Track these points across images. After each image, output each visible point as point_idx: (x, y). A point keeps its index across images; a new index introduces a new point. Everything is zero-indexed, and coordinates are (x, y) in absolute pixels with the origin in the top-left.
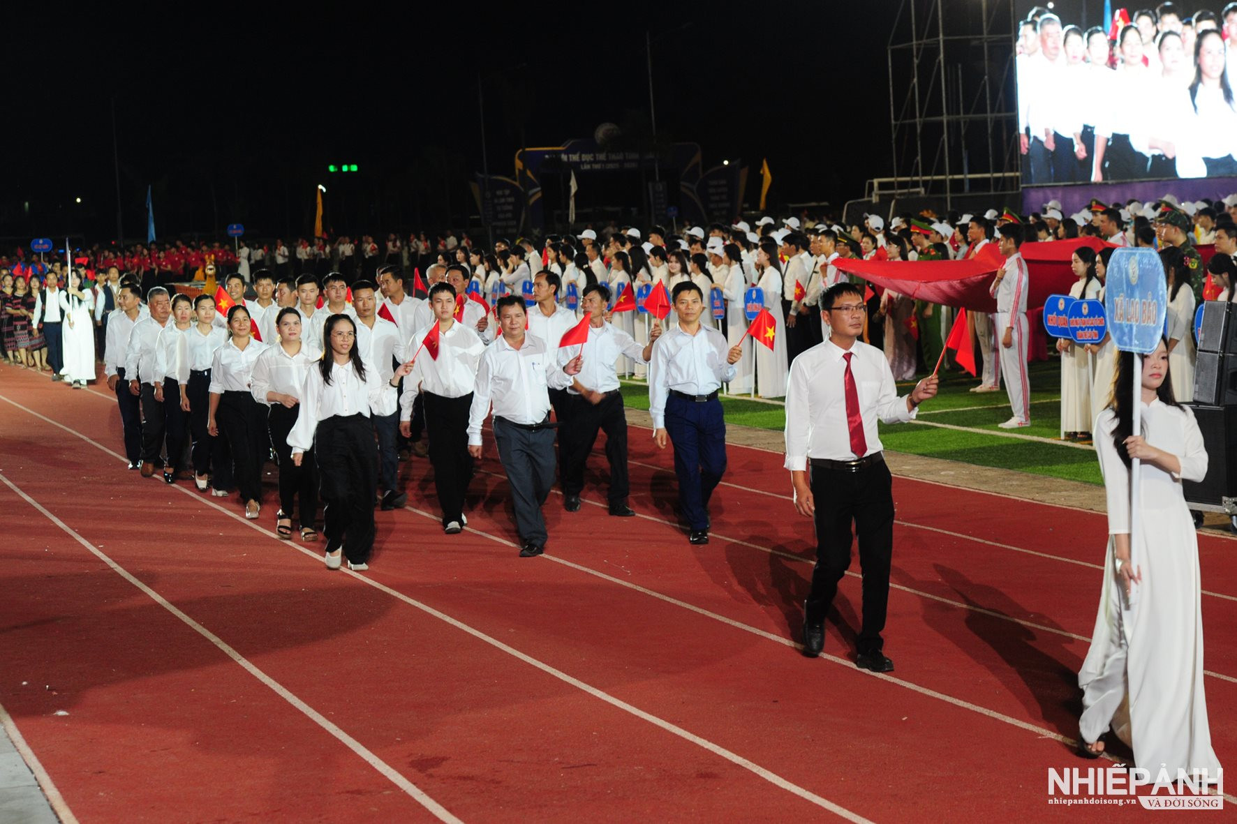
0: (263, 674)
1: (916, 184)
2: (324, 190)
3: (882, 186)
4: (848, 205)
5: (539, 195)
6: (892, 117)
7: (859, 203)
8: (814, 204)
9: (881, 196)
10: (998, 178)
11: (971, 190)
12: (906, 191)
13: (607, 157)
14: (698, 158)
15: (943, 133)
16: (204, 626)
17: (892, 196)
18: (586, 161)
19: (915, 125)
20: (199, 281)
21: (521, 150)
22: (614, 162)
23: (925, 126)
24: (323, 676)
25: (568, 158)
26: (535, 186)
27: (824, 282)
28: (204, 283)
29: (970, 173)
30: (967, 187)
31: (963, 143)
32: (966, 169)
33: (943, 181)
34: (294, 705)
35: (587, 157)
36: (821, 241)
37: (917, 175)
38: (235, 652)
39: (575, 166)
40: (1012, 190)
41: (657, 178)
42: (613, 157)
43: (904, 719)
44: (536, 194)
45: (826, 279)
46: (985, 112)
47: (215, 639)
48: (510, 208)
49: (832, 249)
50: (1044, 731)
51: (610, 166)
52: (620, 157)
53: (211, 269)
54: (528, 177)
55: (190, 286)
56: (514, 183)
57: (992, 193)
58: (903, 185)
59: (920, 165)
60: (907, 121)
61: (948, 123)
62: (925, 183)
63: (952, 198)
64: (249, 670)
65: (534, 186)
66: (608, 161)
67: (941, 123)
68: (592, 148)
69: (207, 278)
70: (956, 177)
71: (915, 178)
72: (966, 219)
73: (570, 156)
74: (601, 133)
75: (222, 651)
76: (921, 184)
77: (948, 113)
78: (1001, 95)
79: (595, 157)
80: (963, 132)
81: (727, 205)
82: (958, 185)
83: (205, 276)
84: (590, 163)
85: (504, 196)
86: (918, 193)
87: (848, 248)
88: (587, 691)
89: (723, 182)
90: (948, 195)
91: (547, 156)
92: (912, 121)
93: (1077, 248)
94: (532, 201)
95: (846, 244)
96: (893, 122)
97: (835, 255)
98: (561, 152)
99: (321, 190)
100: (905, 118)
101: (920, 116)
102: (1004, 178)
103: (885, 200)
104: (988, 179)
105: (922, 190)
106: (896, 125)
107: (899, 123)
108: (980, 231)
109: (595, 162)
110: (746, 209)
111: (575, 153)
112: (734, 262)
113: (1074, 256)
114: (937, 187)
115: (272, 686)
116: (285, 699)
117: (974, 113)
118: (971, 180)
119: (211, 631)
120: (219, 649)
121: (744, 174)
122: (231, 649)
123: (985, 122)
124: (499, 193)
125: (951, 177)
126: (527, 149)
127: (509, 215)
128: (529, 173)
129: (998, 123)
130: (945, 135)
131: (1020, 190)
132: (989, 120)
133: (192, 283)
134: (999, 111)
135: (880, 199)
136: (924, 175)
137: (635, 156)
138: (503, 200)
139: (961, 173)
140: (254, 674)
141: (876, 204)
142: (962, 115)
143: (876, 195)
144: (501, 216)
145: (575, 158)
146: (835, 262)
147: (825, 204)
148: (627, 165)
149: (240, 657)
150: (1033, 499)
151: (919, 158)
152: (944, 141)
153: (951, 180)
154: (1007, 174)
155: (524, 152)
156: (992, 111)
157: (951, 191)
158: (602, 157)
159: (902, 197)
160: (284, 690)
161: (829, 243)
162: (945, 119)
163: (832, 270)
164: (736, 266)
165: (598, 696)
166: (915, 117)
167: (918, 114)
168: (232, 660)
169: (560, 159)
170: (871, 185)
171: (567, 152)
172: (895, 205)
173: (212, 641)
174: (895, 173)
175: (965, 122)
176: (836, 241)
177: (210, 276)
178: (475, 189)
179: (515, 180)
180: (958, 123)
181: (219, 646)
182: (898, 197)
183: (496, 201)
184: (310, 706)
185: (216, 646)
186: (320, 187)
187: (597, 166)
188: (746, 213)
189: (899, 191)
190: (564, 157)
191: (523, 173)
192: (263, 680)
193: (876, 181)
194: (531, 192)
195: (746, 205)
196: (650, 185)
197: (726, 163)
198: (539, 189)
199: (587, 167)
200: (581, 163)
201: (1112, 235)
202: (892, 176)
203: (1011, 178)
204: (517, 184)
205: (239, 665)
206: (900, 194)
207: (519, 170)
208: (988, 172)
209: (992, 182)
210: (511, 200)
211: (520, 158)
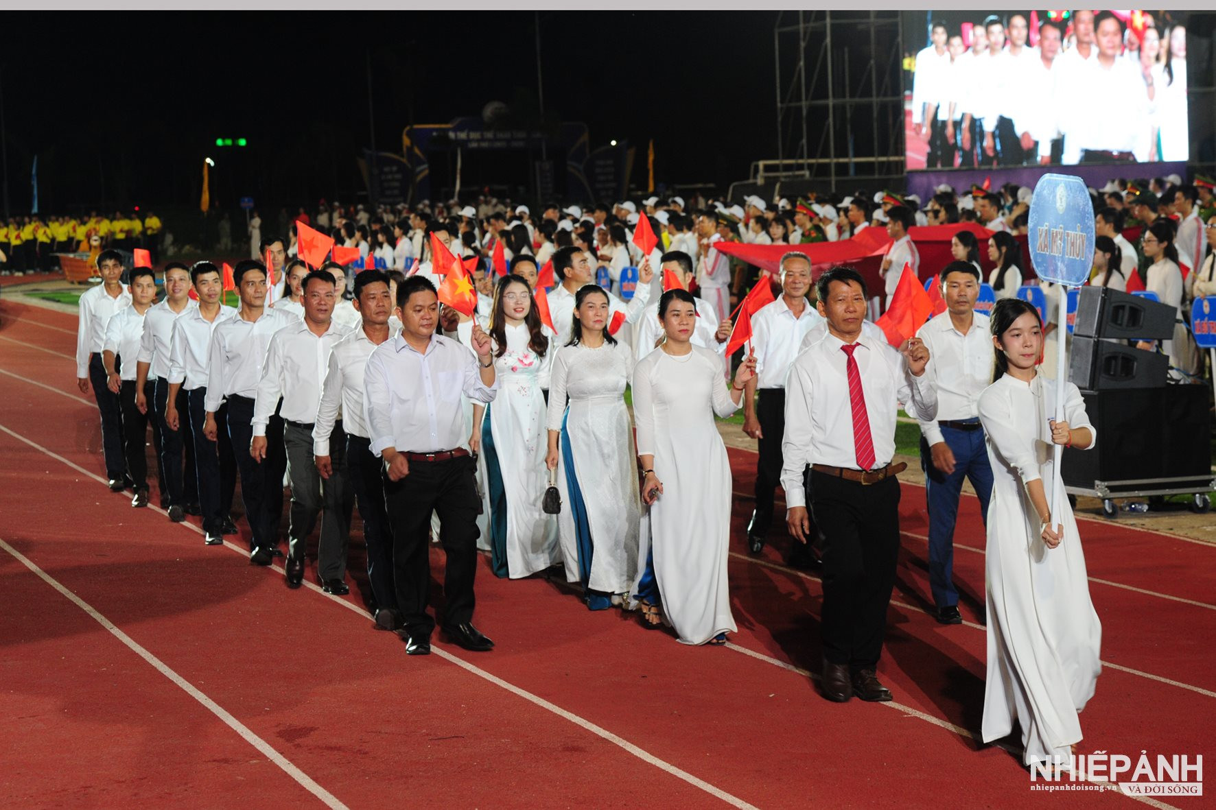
0: (134, 642)
1: (800, 167)
2: (212, 164)
3: (768, 168)
4: (734, 187)
5: (427, 172)
6: (778, 99)
7: (745, 185)
8: (700, 185)
9: (766, 178)
10: (883, 163)
11: (856, 173)
12: (790, 173)
13: (495, 135)
14: (585, 138)
15: (827, 117)
16: (77, 594)
17: (776, 179)
18: (473, 140)
19: (800, 109)
20: (84, 252)
21: (408, 128)
22: (500, 140)
23: (812, 109)
24: (195, 645)
25: (456, 136)
26: (424, 163)
27: (705, 262)
28: (88, 254)
29: (856, 155)
30: (852, 171)
31: (849, 127)
32: (851, 152)
33: (827, 165)
34: (165, 674)
35: (474, 135)
36: (702, 221)
37: (802, 157)
38: (107, 620)
39: (463, 143)
40: (897, 173)
41: (544, 157)
42: (500, 135)
43: (771, 696)
44: (423, 171)
45: (707, 260)
46: (869, 94)
47: (87, 608)
48: (397, 184)
49: (713, 230)
50: (910, 709)
51: (498, 144)
52: (507, 135)
53: (96, 240)
54: (417, 155)
55: (75, 256)
56: (402, 159)
57: (876, 176)
58: (788, 168)
59: (805, 148)
60: (793, 104)
61: (834, 106)
62: (810, 166)
63: (837, 182)
64: (120, 639)
65: (420, 163)
66: (495, 139)
67: (827, 107)
68: (479, 126)
69: (93, 249)
70: (842, 160)
71: (801, 161)
72: (847, 202)
73: (459, 134)
74: (489, 111)
75: (94, 620)
76: (806, 167)
77: (834, 96)
78: (887, 79)
79: (482, 135)
80: (849, 115)
81: (613, 185)
82: (842, 169)
83: (91, 247)
84: (478, 141)
85: (391, 172)
86: (803, 176)
87: (728, 229)
88: (457, 663)
89: (610, 162)
90: (833, 179)
91: (435, 134)
92: (798, 104)
93: (958, 232)
94: (419, 178)
95: (726, 226)
96: (779, 105)
97: (716, 237)
98: (448, 130)
99: (209, 164)
100: (790, 101)
101: (806, 99)
102: (889, 163)
103: (770, 183)
104: (872, 164)
105: (807, 173)
106: (782, 108)
107: (785, 105)
108: (859, 213)
109: (482, 140)
110: (631, 190)
111: (462, 130)
112: (618, 243)
113: (954, 240)
114: (822, 170)
115: (143, 655)
116: (156, 668)
117: (861, 96)
118: (857, 164)
119: (84, 599)
120: (91, 617)
121: (630, 154)
122: (103, 618)
123: (870, 106)
124: (386, 169)
125: (835, 160)
126: (416, 126)
127: (396, 192)
128: (417, 151)
129: (883, 107)
130: (831, 119)
131: (905, 174)
132: (875, 104)
133: (77, 254)
134: (885, 95)
135: (765, 181)
136: (810, 157)
137: (522, 135)
138: (390, 177)
139: (846, 156)
140: (125, 643)
141: (761, 186)
142: (848, 99)
143: (762, 177)
144: (388, 192)
145: (463, 135)
146: (716, 244)
147: (712, 185)
148: (515, 144)
149: (112, 625)
150: (907, 481)
151: (804, 141)
152: (829, 125)
153: (837, 164)
154: (892, 159)
155: (412, 129)
156: (878, 95)
157: (837, 174)
158: (489, 135)
159: (788, 180)
160: (155, 659)
161: (711, 224)
162: (831, 102)
163: (713, 252)
164: (621, 247)
165: (468, 668)
166: (800, 100)
167: (804, 97)
168: (103, 628)
169: (447, 137)
170: (757, 168)
171: (455, 130)
172: (781, 187)
173: (85, 609)
174: (780, 154)
175: (851, 106)
176: (718, 223)
177: (95, 247)
178: (362, 164)
179: (402, 156)
180: (843, 107)
181: (92, 614)
182: (783, 180)
183: (383, 177)
184: (180, 675)
185: (89, 615)
186: (208, 160)
187: (485, 145)
188: (634, 193)
189: (785, 174)
190: (452, 135)
191: (410, 149)
192: (134, 649)
193: (761, 164)
194: (419, 169)
195: (633, 186)
196: (537, 164)
197: (614, 143)
198: (426, 166)
199: (474, 145)
200: (469, 140)
201: (991, 219)
202: (777, 158)
203: (896, 163)
204: (404, 160)
205: (110, 633)
206: (786, 177)
207: (407, 147)
208: (872, 155)
209: (876, 166)
210: (398, 176)
211: (409, 134)
